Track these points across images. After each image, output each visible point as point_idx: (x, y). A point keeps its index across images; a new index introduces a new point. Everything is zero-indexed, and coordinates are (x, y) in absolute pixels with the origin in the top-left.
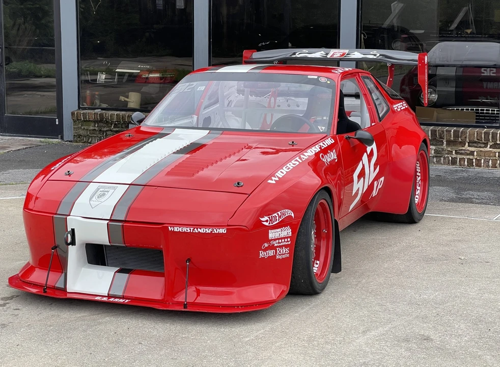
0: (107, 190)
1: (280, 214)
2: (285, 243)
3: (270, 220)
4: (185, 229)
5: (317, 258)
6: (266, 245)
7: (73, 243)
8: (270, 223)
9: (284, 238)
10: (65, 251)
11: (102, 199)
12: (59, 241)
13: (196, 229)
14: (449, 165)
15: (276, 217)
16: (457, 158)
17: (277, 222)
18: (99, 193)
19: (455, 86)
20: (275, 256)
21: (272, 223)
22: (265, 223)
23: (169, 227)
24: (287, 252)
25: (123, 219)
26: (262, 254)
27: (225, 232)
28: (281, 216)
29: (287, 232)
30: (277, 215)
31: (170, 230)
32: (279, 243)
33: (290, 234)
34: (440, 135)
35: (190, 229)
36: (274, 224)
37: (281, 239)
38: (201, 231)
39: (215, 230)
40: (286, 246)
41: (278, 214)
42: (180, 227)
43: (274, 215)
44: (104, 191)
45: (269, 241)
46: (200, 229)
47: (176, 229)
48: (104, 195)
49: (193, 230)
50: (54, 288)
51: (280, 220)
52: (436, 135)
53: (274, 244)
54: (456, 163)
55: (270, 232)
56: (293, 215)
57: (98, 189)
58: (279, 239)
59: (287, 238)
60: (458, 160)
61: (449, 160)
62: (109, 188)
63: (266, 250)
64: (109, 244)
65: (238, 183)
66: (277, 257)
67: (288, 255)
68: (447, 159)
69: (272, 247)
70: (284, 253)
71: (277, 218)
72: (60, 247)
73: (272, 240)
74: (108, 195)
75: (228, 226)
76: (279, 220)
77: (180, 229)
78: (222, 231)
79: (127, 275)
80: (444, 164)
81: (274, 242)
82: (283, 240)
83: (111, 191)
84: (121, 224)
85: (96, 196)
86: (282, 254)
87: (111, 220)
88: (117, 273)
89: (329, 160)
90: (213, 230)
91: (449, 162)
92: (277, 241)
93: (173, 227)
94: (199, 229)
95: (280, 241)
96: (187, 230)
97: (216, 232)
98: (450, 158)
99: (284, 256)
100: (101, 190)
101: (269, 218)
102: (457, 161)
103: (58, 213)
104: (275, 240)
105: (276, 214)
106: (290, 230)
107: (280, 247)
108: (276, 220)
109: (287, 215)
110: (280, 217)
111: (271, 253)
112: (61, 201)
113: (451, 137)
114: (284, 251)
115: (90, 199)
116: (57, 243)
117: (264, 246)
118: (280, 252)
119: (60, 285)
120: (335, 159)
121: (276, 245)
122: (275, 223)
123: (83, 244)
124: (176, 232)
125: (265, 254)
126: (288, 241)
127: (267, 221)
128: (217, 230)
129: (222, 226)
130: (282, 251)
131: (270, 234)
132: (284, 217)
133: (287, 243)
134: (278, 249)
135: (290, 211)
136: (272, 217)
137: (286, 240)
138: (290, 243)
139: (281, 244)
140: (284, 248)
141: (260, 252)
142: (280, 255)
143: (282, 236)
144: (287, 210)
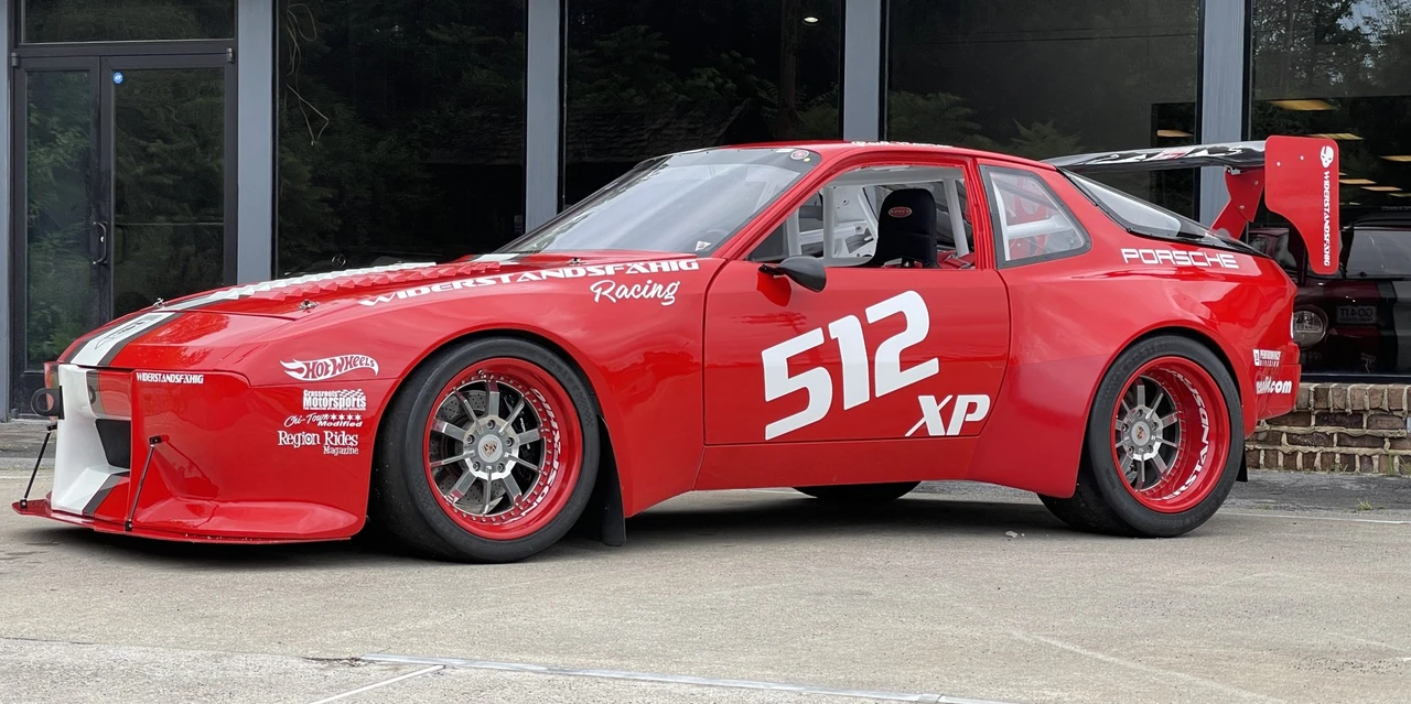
1: (339, 361)
2: (345, 424)
3: (309, 370)
4: (153, 377)
6: (295, 420)
8: (307, 376)
9: (346, 413)
13: (164, 376)
15: (327, 366)
17: (329, 376)
20: (319, 448)
21: (314, 377)
22: (293, 374)
24: (351, 444)
26: (284, 438)
27: (201, 382)
28: (340, 367)
29: (354, 401)
30: (329, 362)
32: (330, 420)
33: (363, 407)
35: (158, 377)
36: (319, 378)
37: (337, 413)
38: (170, 379)
39: (187, 377)
40: (350, 431)
41: (334, 361)
43: (320, 361)
45: (303, 413)
46: (169, 375)
49: (161, 378)
51: (338, 373)
53: (317, 422)
55: (305, 394)
56: (376, 368)
58: (330, 412)
59: (354, 413)
63: (295, 429)
66: (326, 450)
67: (355, 451)
69: (312, 428)
70: (344, 445)
71: (331, 369)
73: (310, 412)
75: (207, 370)
76: (334, 373)
78: (197, 379)
81: (318, 418)
82: (342, 417)
86: (339, 446)
92: (326, 416)
95: (334, 417)
96: (155, 379)
97: (188, 381)
99: (343, 451)
101: (308, 365)
104: (320, 412)
105: (328, 361)
106: (364, 398)
107: (333, 429)
108: (327, 372)
109: (359, 366)
110: (338, 368)
111: (309, 439)
114: (345, 440)
117: (290, 422)
118: (333, 440)
120: (664, 300)
121: (321, 423)
122: (323, 377)
125: (294, 438)
126: (356, 421)
127: (300, 370)
129: (196, 372)
130: (337, 440)
131: (305, 398)
132: (349, 369)
133: (352, 425)
134: (326, 433)
135: (370, 359)
136: (314, 364)
137: (350, 417)
138: (360, 424)
139: (337, 424)
140: (344, 433)
141: (280, 432)
142: (332, 446)
143: (340, 406)
144: (361, 356)
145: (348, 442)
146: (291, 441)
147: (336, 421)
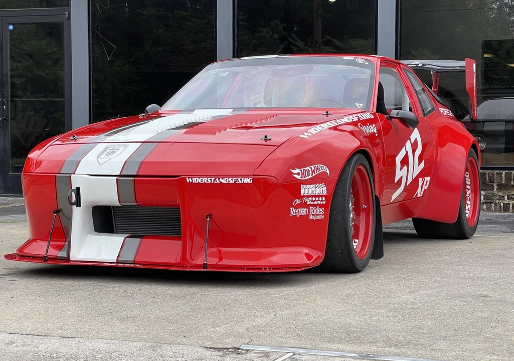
0: (116, 148)
1: (313, 168)
2: (319, 202)
3: (302, 174)
4: (205, 180)
5: (356, 236)
6: (298, 201)
7: (78, 204)
8: (301, 177)
9: (319, 196)
10: (69, 217)
11: (112, 156)
12: (62, 204)
13: (217, 179)
14: (501, 212)
15: (309, 171)
16: (509, 204)
17: (310, 177)
18: (108, 151)
19: (504, 142)
20: (308, 216)
21: (304, 177)
22: (296, 176)
23: (187, 179)
24: (321, 213)
25: (135, 174)
26: (293, 212)
27: (251, 182)
29: (321, 189)
30: (310, 169)
31: (188, 181)
32: (312, 201)
33: (325, 193)
34: (490, 178)
35: (211, 180)
36: (307, 178)
37: (315, 196)
38: (223, 181)
39: (239, 180)
40: (321, 206)
41: (311, 168)
42: (199, 178)
43: (306, 168)
44: (113, 149)
45: (301, 197)
46: (223, 179)
47: (195, 180)
48: (113, 152)
49: (214, 180)
50: (56, 259)
51: (314, 175)
52: (486, 178)
53: (307, 202)
54: (509, 209)
55: (302, 187)
56: (328, 171)
57: (107, 148)
58: (312, 196)
59: (322, 196)
60: (511, 206)
61: (501, 206)
62: (121, 146)
63: (297, 207)
64: (118, 204)
65: (266, 137)
66: (311, 217)
67: (323, 217)
68: (498, 205)
69: (305, 205)
70: (318, 214)
71: (311, 172)
72: (63, 211)
73: (304, 196)
74: (118, 153)
75: (254, 175)
76: (312, 175)
77: (199, 180)
78: (248, 180)
79: (138, 240)
80: (495, 211)
81: (307, 200)
83: (122, 149)
84: (132, 178)
85: (105, 154)
86: (316, 215)
87: (120, 176)
88: (127, 239)
89: (368, 131)
90: (237, 180)
91: (501, 208)
92: (311, 198)
93: (192, 178)
94: (221, 180)
95: (314, 199)
96: (207, 181)
97: (240, 182)
98: (502, 204)
99: (318, 217)
100: (111, 148)
101: (301, 171)
102: (509, 207)
103: (61, 172)
104: (308, 197)
105: (308, 168)
106: (325, 188)
107: (313, 205)
108: (309, 174)
109: (321, 171)
110: (313, 172)
111: (303, 211)
112: (65, 161)
113: (502, 180)
114: (318, 211)
115: (98, 157)
116: (60, 207)
117: (295, 202)
118: (313, 211)
119: (62, 254)
120: (375, 133)
121: (309, 203)
122: (308, 178)
123: (89, 207)
124: (194, 183)
125: (297, 211)
126: (322, 201)
127: (298, 174)
128: (241, 180)
129: (248, 176)
130: (315, 211)
131: (302, 189)
132: (318, 173)
133: (322, 203)
134: (311, 207)
135: (325, 167)
136: (304, 170)
137: (320, 199)
138: (325, 202)
139: (315, 203)
140: (318, 207)
141: (291, 208)
142: (313, 215)
143: (316, 193)
144: (321, 165)
145: (320, 212)
146: (295, 213)
147: (315, 201)
